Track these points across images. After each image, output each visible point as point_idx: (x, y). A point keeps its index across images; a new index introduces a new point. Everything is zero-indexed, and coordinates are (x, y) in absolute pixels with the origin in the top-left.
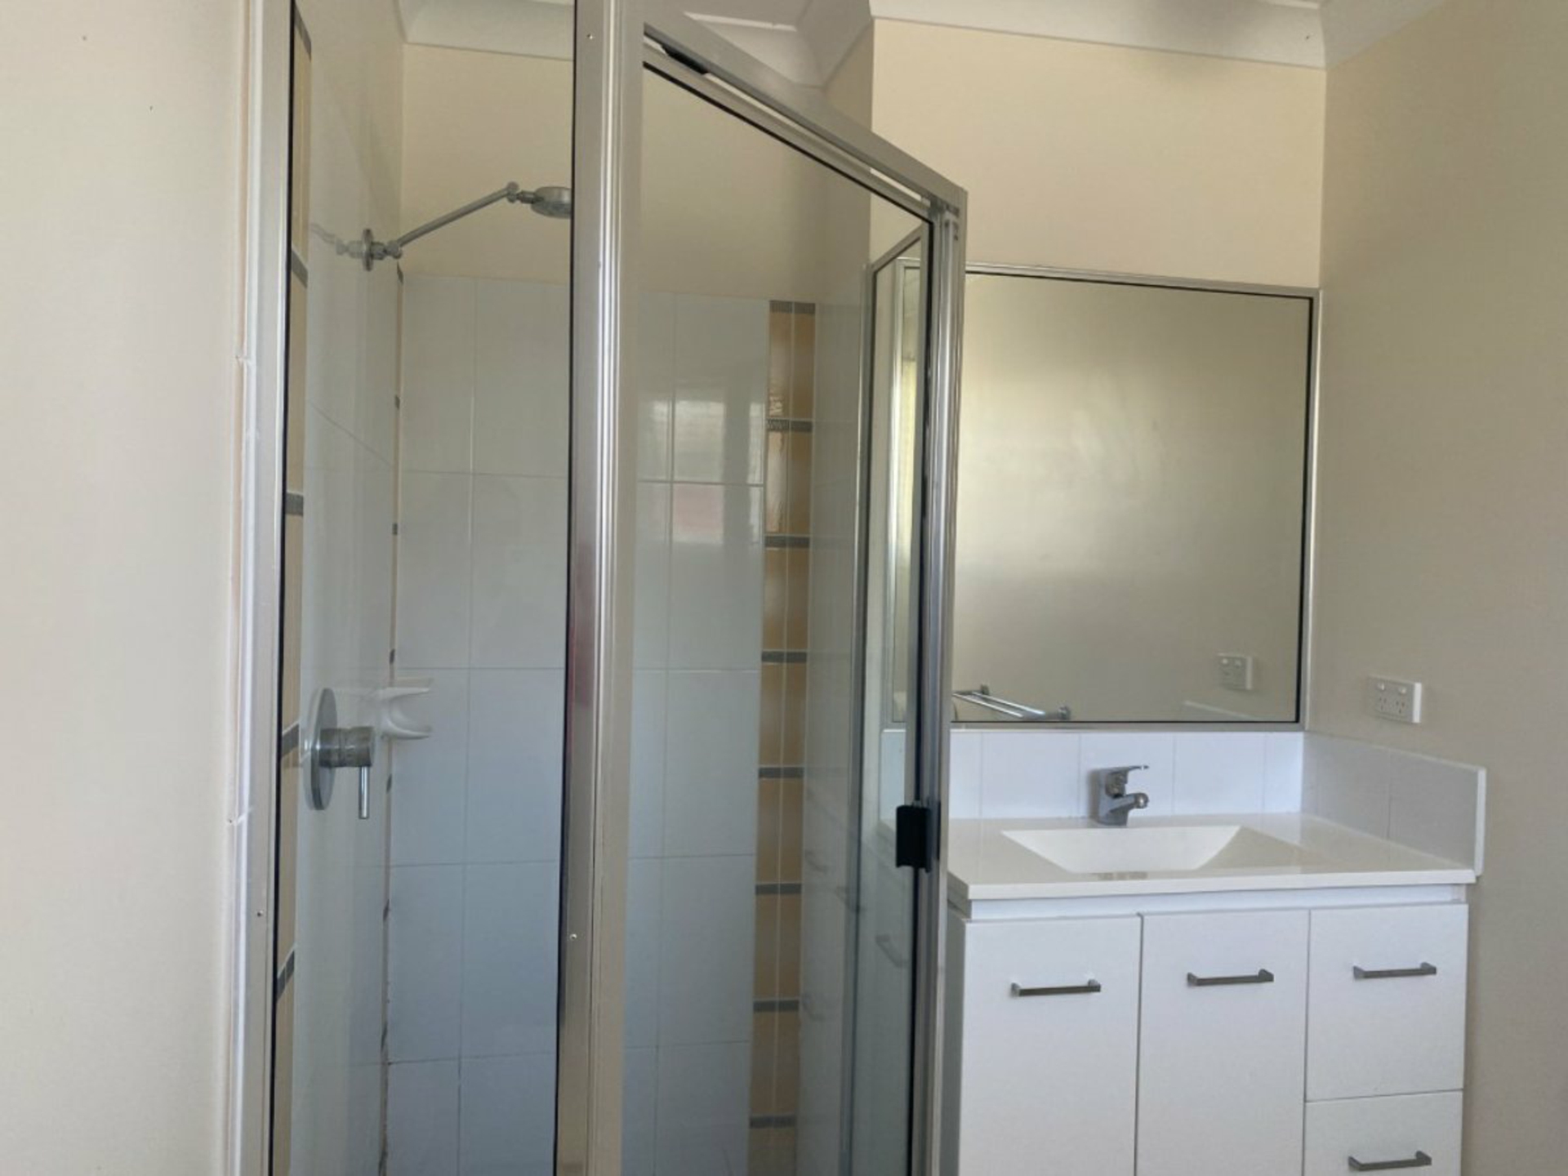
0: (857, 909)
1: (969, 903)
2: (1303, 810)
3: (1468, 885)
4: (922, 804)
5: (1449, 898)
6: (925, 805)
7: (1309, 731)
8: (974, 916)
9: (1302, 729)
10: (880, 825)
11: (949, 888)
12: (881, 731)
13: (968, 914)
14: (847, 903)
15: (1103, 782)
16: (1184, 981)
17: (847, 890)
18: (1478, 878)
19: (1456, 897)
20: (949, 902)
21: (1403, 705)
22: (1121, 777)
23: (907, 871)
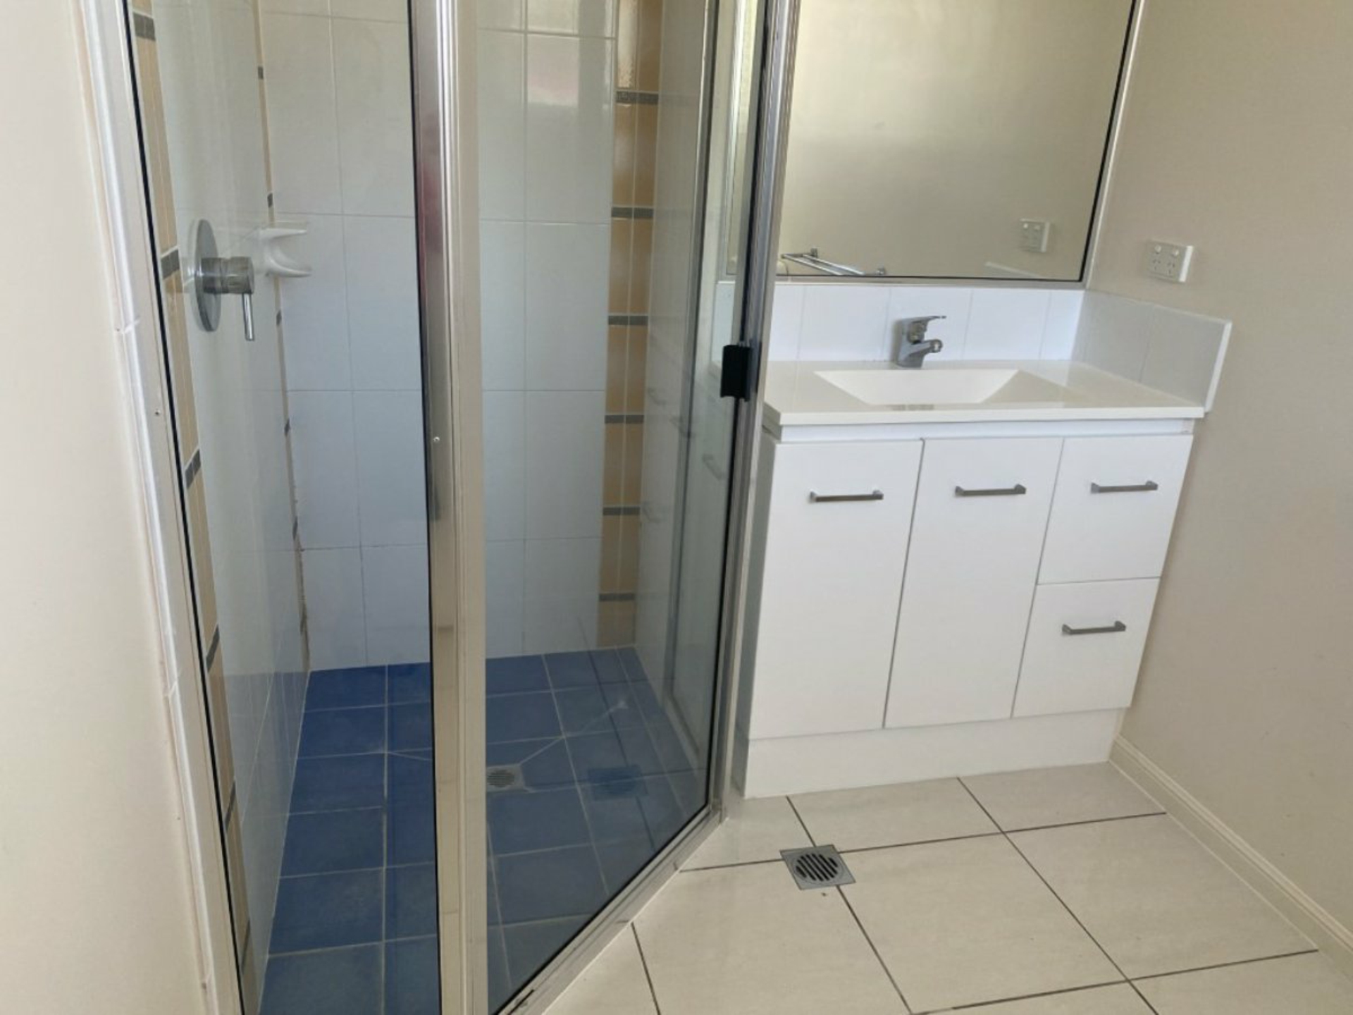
0: (688, 435)
1: (780, 428)
2: (1075, 357)
3: (1198, 420)
4: (746, 344)
5: (1179, 430)
6: (748, 345)
7: (1090, 289)
8: (784, 439)
9: (1084, 287)
10: (711, 364)
11: (765, 416)
12: (716, 282)
13: (778, 437)
14: (681, 430)
15: (906, 329)
16: (952, 492)
17: (681, 420)
18: (1206, 414)
19: (1185, 430)
20: (763, 427)
21: (1174, 266)
22: (923, 326)
23: (730, 400)
